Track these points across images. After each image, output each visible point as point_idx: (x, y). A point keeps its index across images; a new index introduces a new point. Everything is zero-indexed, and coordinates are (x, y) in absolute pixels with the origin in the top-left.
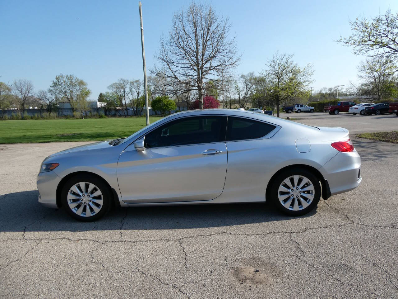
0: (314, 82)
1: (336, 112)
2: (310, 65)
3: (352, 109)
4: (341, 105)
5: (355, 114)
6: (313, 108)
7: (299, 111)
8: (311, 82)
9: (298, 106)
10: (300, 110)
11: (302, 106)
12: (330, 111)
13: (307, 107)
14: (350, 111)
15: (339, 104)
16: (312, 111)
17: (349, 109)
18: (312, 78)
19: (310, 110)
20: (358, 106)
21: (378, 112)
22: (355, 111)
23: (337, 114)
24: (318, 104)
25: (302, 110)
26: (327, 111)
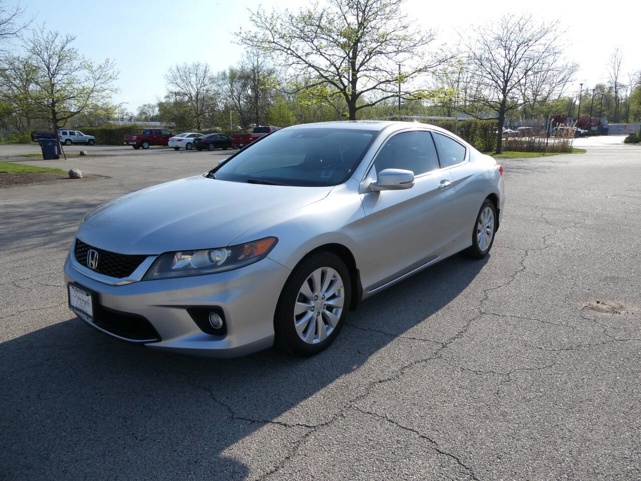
0: (119, 92)
1: (146, 145)
2: (110, 61)
3: (173, 140)
4: (150, 133)
5: (177, 149)
6: (93, 137)
7: (69, 143)
8: (115, 91)
9: (65, 133)
10: (69, 140)
11: (72, 134)
12: (135, 143)
13: (83, 135)
14: (170, 143)
15: (148, 133)
16: (92, 143)
17: (168, 141)
18: (113, 84)
19: (87, 141)
20: (182, 136)
21: (211, 146)
22: (179, 144)
23: (148, 148)
24: (101, 131)
25: (73, 141)
26: (131, 143)
